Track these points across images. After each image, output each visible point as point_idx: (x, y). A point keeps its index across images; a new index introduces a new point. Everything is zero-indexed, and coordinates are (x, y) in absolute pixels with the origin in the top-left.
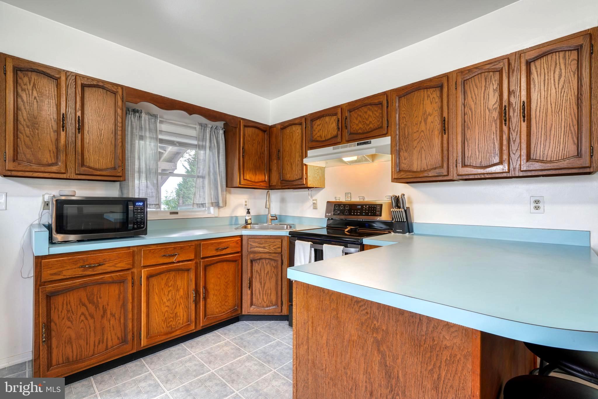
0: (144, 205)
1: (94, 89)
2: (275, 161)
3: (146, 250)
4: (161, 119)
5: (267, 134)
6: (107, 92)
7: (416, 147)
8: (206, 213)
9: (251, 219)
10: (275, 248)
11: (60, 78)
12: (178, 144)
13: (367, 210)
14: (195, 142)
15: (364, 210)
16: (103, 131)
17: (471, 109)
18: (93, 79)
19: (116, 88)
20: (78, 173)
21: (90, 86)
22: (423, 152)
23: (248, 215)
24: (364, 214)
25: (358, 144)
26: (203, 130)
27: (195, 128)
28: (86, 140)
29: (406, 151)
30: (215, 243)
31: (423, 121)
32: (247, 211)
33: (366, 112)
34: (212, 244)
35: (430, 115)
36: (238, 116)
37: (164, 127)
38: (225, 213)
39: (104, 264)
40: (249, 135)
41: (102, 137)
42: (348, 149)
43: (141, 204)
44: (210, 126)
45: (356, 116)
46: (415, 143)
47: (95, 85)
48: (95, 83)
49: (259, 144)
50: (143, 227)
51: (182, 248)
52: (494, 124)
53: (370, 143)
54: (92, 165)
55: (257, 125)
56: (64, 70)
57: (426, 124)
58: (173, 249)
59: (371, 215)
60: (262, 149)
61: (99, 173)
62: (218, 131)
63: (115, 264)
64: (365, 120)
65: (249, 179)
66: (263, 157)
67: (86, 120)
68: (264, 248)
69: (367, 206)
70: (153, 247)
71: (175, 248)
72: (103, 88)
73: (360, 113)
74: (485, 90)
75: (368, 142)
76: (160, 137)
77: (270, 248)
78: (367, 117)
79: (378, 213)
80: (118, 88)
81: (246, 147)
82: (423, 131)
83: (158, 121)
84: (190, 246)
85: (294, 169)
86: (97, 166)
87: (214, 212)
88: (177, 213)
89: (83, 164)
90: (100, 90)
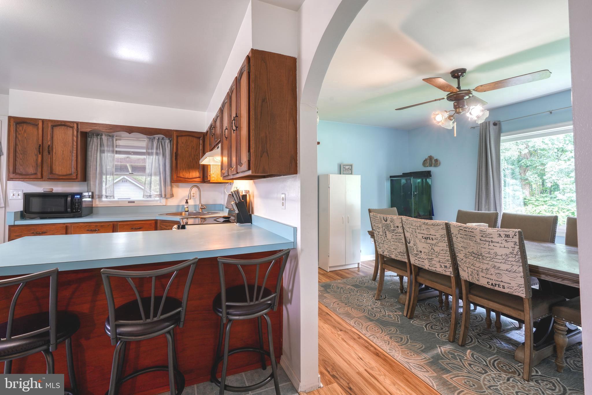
0: (80, 197)
1: (59, 127)
3: (75, 226)
4: (116, 138)
6: (67, 128)
8: (159, 202)
9: (188, 207)
11: (39, 124)
12: (132, 153)
14: (144, 151)
16: (64, 152)
18: (58, 121)
19: (73, 124)
20: (48, 178)
21: (56, 126)
23: (186, 204)
26: (151, 142)
27: (145, 141)
28: (54, 158)
30: (130, 224)
32: (186, 201)
34: (128, 225)
36: (172, 129)
37: (121, 143)
38: (173, 202)
39: (47, 233)
40: (183, 143)
41: (64, 156)
43: (79, 196)
44: (157, 138)
47: (59, 125)
48: (59, 123)
49: (193, 148)
50: (80, 211)
51: (102, 226)
54: (57, 173)
55: (189, 134)
56: (41, 119)
58: (95, 226)
60: (196, 152)
61: (61, 177)
62: (165, 141)
63: (54, 233)
64: (218, 128)
65: (183, 176)
66: (197, 158)
67: (54, 147)
70: (81, 224)
71: (96, 226)
72: (65, 125)
76: (117, 149)
80: (74, 124)
81: (179, 151)
83: (115, 139)
84: (108, 226)
86: (60, 173)
87: (163, 202)
88: (133, 202)
89: (51, 172)
90: (63, 127)
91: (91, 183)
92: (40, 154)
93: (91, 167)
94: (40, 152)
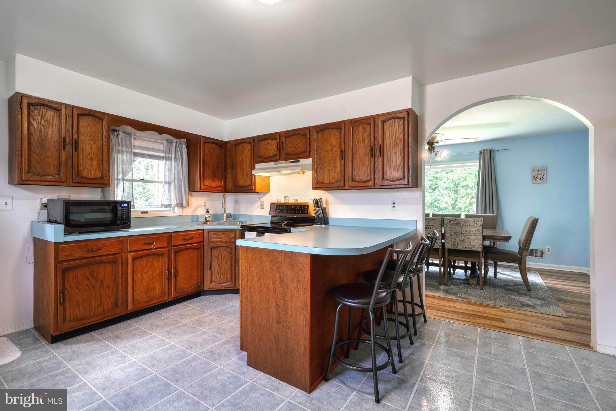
0: (128, 206)
1: (86, 117)
2: (230, 171)
3: (132, 239)
4: (135, 137)
5: (223, 149)
6: (96, 119)
7: (327, 167)
8: (172, 212)
9: (210, 217)
10: (230, 239)
11: (61, 110)
12: (148, 156)
13: (299, 209)
14: (163, 155)
15: (297, 209)
16: (93, 150)
17: (356, 146)
18: (85, 109)
19: (103, 116)
20: (75, 182)
21: (83, 115)
22: (331, 170)
23: (207, 214)
24: (296, 212)
25: (291, 162)
26: (169, 145)
27: (163, 143)
28: (81, 157)
29: (321, 169)
30: (183, 235)
31: (330, 150)
32: (206, 210)
33: (296, 140)
34: (181, 235)
35: (335, 146)
36: (199, 134)
37: (137, 143)
38: (188, 212)
39: (102, 249)
40: (208, 150)
41: (92, 154)
42: (284, 165)
43: (126, 205)
44: (175, 141)
45: (290, 141)
46: (326, 164)
47: (87, 114)
48: (87, 112)
49: (216, 156)
50: (128, 223)
51: (158, 238)
52: (367, 156)
53: (299, 162)
54: (85, 175)
55: (213, 141)
56: (64, 104)
57: (332, 152)
59: (301, 213)
60: (219, 160)
61: (90, 181)
62: (182, 146)
63: (110, 249)
64: (296, 145)
65: (209, 185)
66: (220, 167)
67: (80, 141)
68: (221, 238)
69: (299, 207)
70: (137, 237)
71: (152, 238)
72: (93, 116)
73: (292, 140)
74: (363, 135)
75: (297, 161)
76: (134, 150)
77: (226, 238)
78: (297, 143)
79: (306, 211)
80: (104, 116)
82: (330, 157)
83: (133, 138)
84: (164, 237)
85: (245, 177)
86: (89, 176)
87: (178, 211)
88: (147, 212)
89: (78, 175)
90: (91, 118)
92: (64, 150)
94: (64, 147)
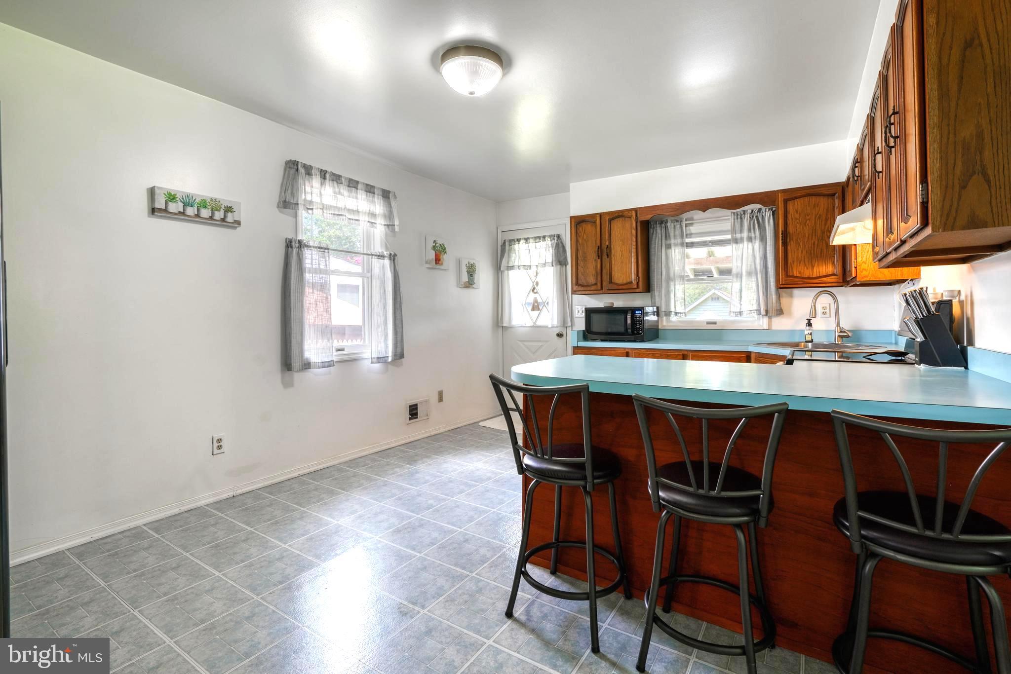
0: (642, 314)
1: (617, 219)
4: (687, 222)
5: (838, 198)
8: (756, 323)
9: (811, 334)
11: (596, 221)
12: (710, 244)
14: (729, 237)
16: (623, 253)
18: (616, 212)
19: (630, 212)
20: (608, 289)
21: (613, 219)
23: (808, 328)
26: (739, 220)
27: (729, 219)
28: (613, 262)
32: (807, 321)
36: (776, 189)
37: (693, 229)
38: (782, 325)
40: (797, 211)
41: (623, 257)
43: (640, 312)
44: (750, 211)
48: (617, 215)
49: (819, 218)
50: (641, 333)
54: (617, 282)
56: (597, 214)
61: (621, 287)
62: (764, 214)
65: (799, 275)
66: (828, 237)
67: (612, 246)
72: (622, 216)
76: (688, 240)
80: (632, 213)
81: (791, 229)
83: (684, 225)
86: (620, 282)
87: (763, 323)
88: (715, 323)
89: (611, 282)
90: (621, 219)
91: (656, 295)
92: (599, 258)
93: (654, 271)
94: (599, 256)
